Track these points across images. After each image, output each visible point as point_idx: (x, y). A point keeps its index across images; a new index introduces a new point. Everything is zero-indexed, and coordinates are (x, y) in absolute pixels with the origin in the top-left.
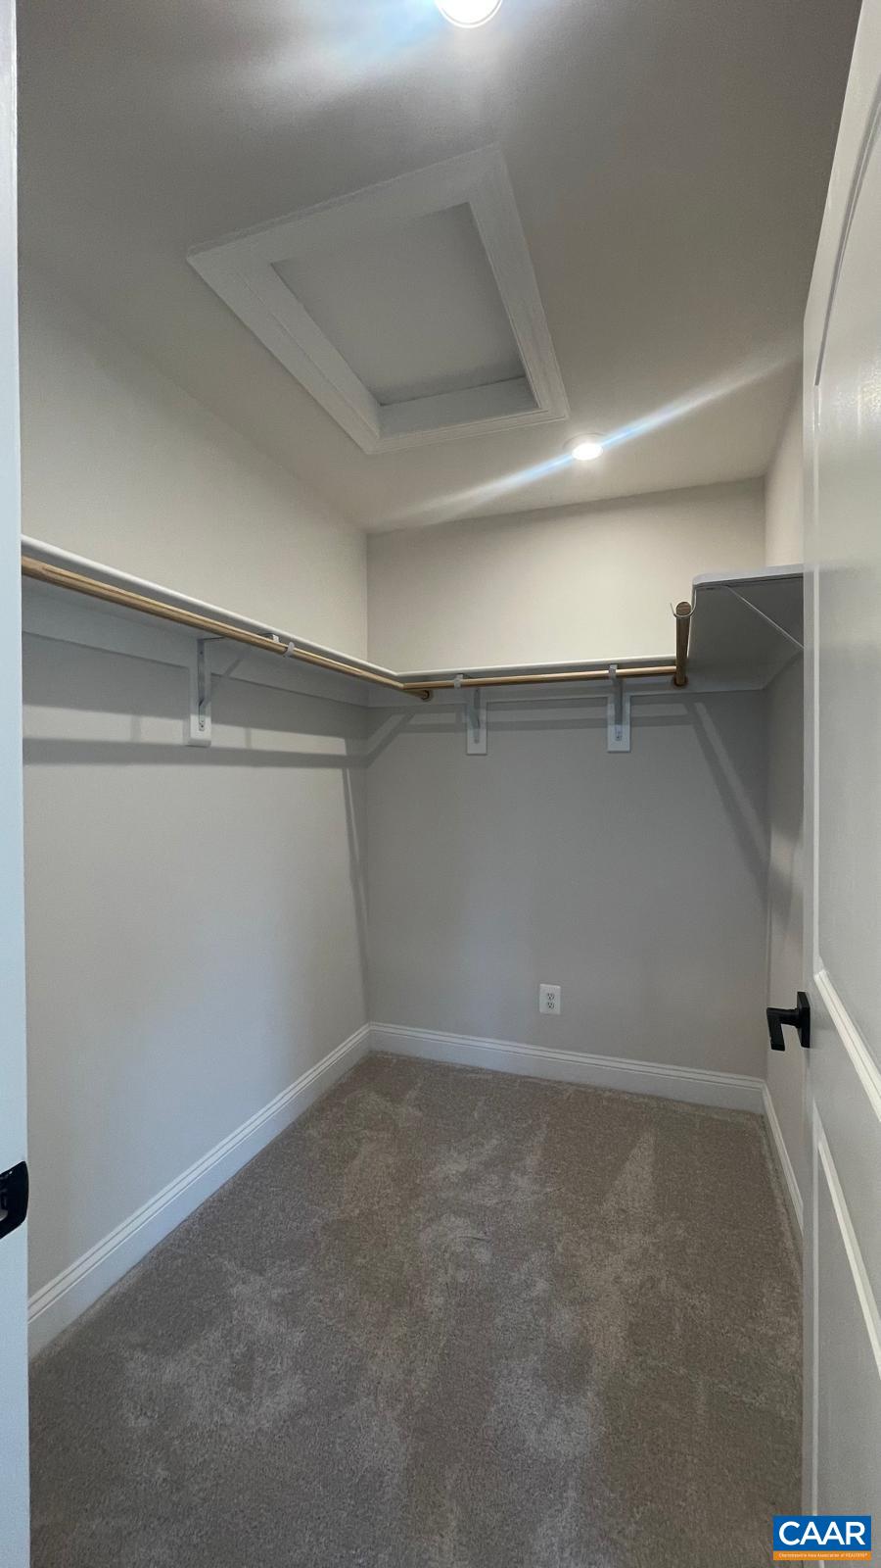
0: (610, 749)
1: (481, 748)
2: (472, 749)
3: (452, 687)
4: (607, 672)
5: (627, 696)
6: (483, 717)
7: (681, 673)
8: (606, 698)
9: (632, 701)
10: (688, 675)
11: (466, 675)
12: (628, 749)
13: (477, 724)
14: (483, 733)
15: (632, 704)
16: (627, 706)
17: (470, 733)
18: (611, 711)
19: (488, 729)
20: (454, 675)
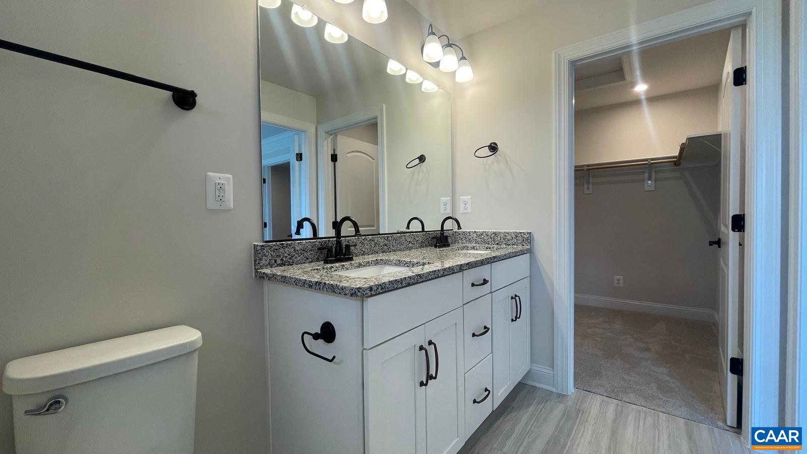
0: (646, 189)
1: (590, 191)
2: (586, 192)
3: (583, 170)
4: (647, 162)
5: (653, 171)
6: (591, 179)
7: (677, 162)
8: (644, 171)
9: (656, 172)
10: (681, 161)
11: (588, 166)
12: (653, 189)
13: (588, 183)
14: (591, 186)
15: (655, 173)
16: (653, 174)
17: (586, 186)
18: (646, 175)
19: (593, 185)
20: (583, 166)
